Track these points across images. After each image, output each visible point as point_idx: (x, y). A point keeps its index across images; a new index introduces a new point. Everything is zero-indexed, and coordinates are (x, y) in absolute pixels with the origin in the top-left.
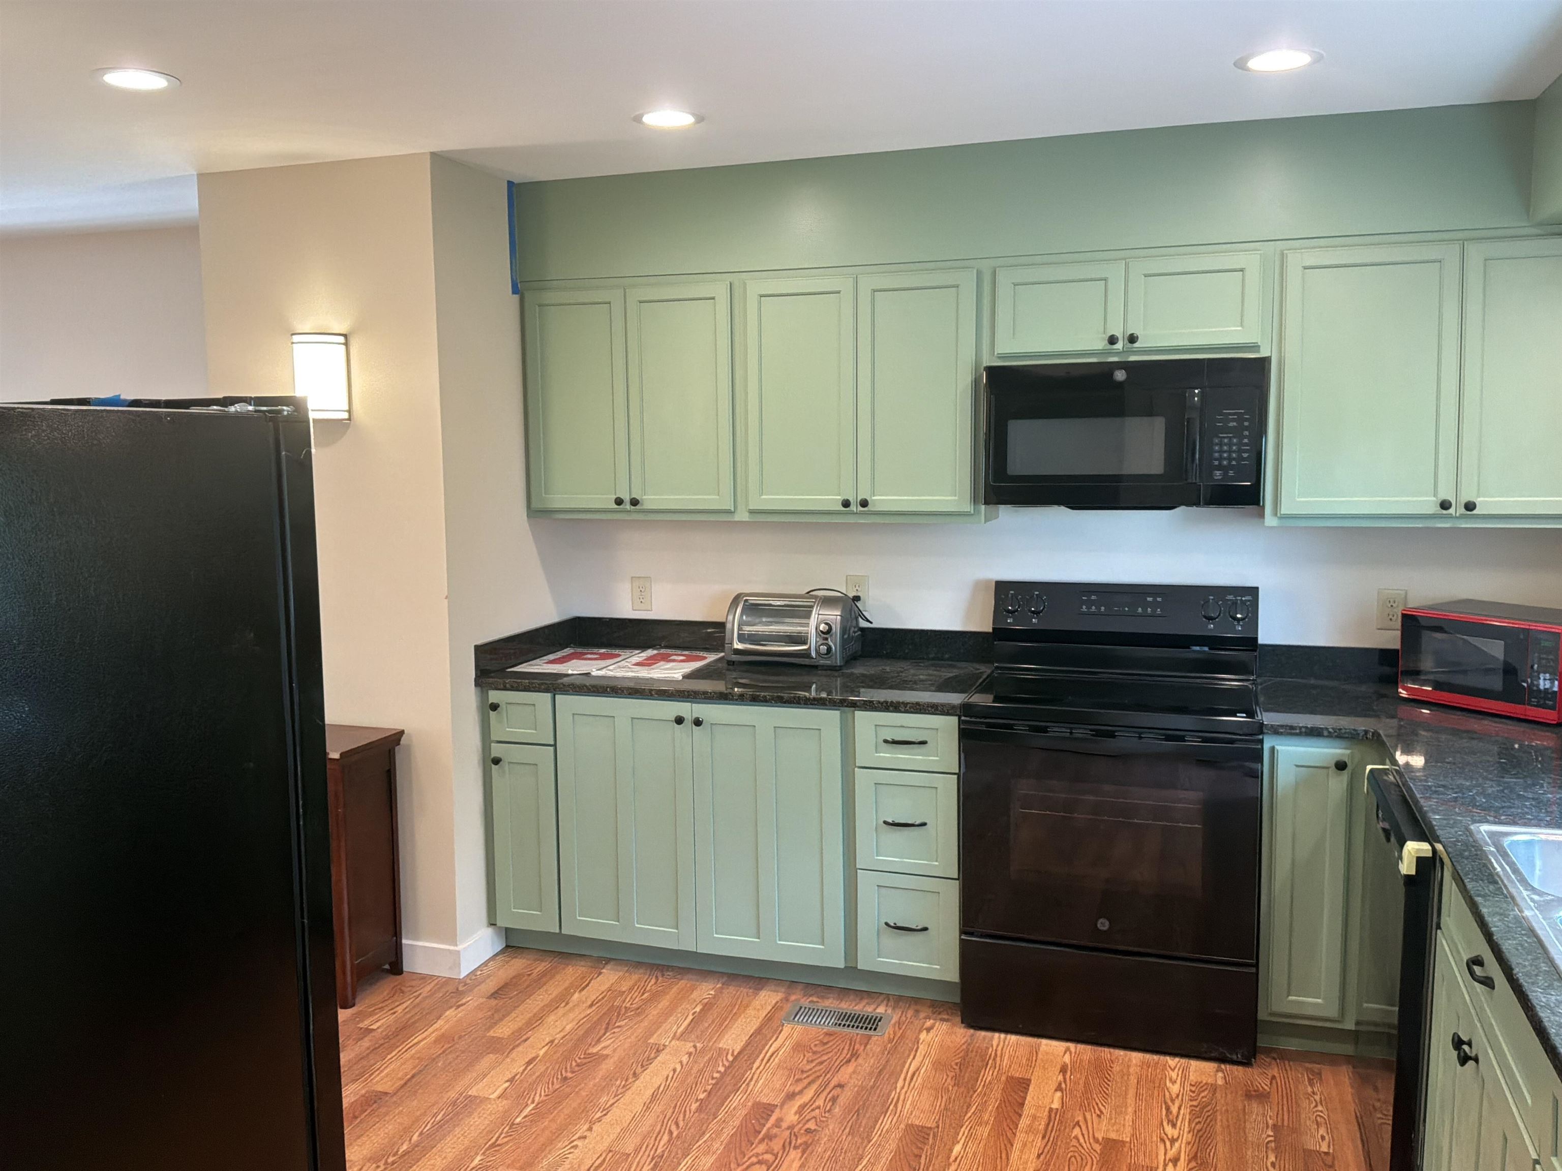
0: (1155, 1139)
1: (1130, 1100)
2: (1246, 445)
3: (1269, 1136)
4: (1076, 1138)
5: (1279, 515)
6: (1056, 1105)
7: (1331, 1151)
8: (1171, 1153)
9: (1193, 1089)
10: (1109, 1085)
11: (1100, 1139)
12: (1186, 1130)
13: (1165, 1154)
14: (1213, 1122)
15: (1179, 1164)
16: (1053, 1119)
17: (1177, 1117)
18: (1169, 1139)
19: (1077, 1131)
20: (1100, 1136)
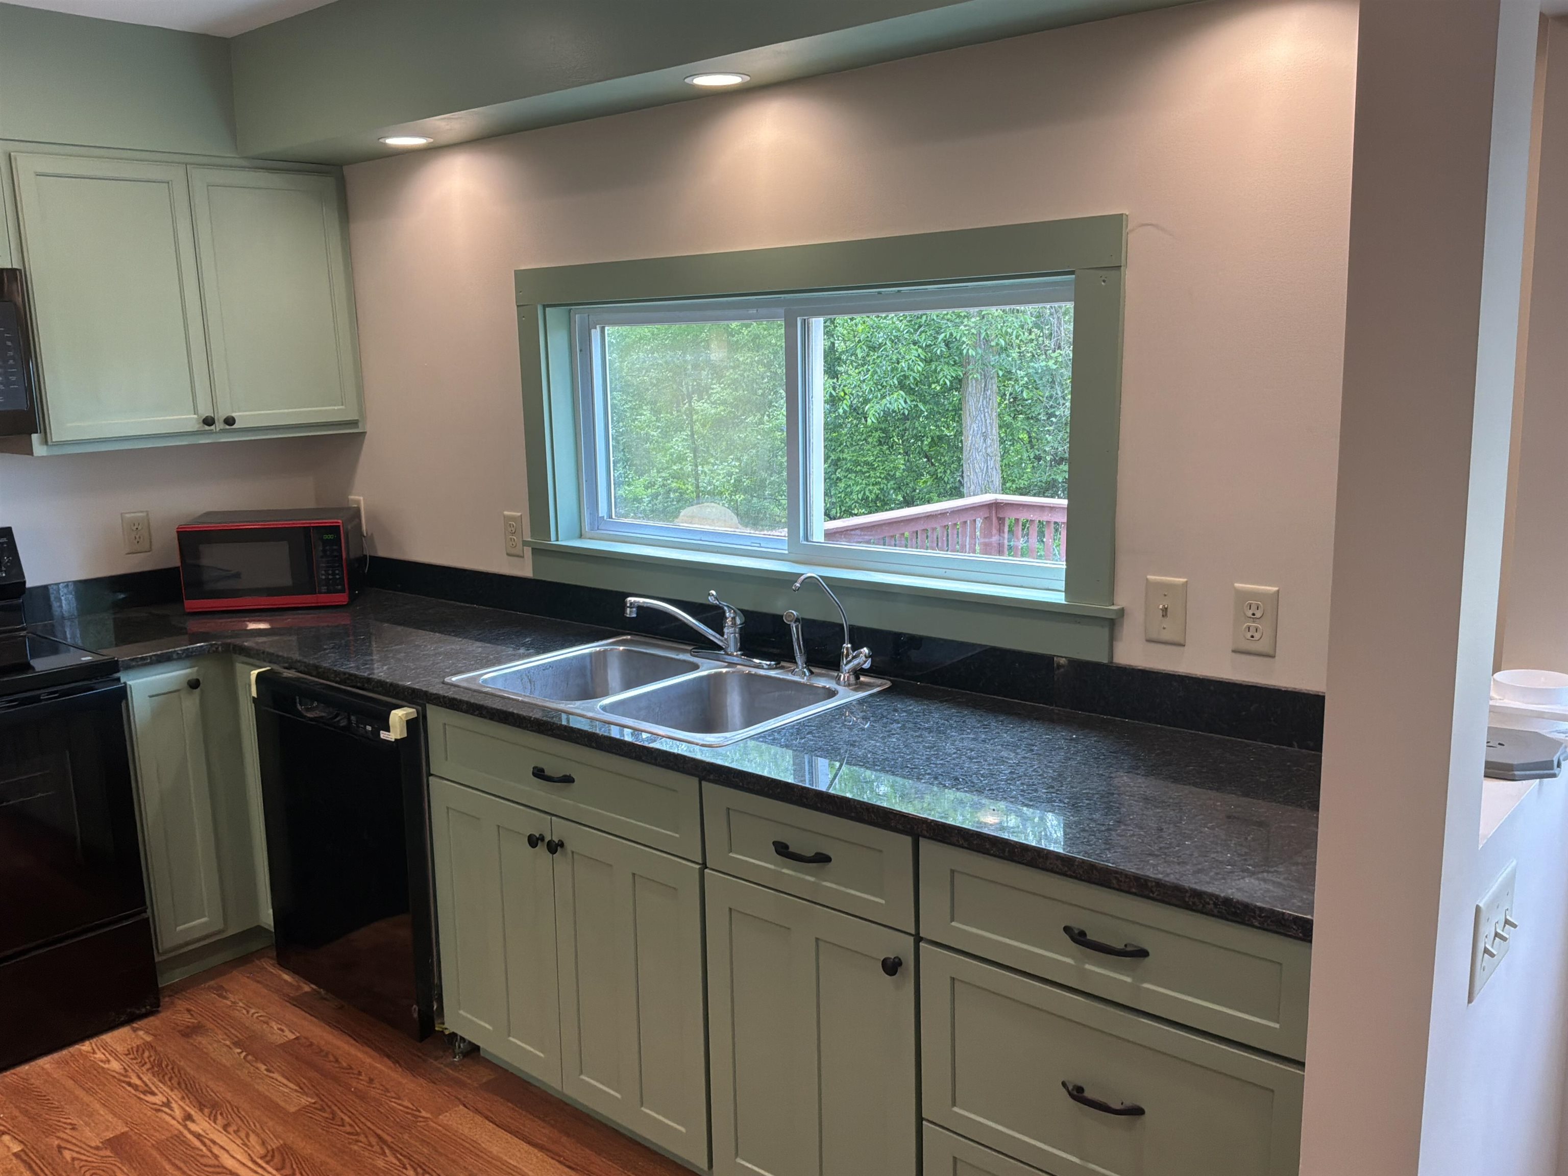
0: (149, 1113)
1: (87, 1098)
2: (12, 367)
3: (239, 1054)
4: (73, 1159)
5: (50, 443)
6: (16, 1148)
7: (298, 1035)
8: (178, 1113)
9: (131, 1056)
10: (48, 1100)
11: (100, 1145)
12: (168, 1090)
13: (174, 1118)
14: (182, 1072)
15: (195, 1118)
16: (28, 1160)
17: (146, 1085)
18: (161, 1106)
19: (68, 1155)
20: (96, 1142)
